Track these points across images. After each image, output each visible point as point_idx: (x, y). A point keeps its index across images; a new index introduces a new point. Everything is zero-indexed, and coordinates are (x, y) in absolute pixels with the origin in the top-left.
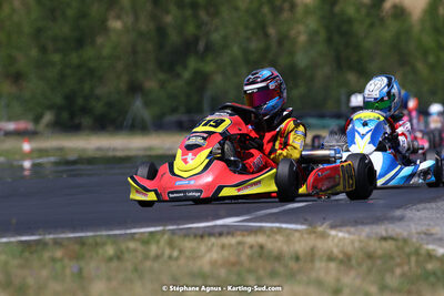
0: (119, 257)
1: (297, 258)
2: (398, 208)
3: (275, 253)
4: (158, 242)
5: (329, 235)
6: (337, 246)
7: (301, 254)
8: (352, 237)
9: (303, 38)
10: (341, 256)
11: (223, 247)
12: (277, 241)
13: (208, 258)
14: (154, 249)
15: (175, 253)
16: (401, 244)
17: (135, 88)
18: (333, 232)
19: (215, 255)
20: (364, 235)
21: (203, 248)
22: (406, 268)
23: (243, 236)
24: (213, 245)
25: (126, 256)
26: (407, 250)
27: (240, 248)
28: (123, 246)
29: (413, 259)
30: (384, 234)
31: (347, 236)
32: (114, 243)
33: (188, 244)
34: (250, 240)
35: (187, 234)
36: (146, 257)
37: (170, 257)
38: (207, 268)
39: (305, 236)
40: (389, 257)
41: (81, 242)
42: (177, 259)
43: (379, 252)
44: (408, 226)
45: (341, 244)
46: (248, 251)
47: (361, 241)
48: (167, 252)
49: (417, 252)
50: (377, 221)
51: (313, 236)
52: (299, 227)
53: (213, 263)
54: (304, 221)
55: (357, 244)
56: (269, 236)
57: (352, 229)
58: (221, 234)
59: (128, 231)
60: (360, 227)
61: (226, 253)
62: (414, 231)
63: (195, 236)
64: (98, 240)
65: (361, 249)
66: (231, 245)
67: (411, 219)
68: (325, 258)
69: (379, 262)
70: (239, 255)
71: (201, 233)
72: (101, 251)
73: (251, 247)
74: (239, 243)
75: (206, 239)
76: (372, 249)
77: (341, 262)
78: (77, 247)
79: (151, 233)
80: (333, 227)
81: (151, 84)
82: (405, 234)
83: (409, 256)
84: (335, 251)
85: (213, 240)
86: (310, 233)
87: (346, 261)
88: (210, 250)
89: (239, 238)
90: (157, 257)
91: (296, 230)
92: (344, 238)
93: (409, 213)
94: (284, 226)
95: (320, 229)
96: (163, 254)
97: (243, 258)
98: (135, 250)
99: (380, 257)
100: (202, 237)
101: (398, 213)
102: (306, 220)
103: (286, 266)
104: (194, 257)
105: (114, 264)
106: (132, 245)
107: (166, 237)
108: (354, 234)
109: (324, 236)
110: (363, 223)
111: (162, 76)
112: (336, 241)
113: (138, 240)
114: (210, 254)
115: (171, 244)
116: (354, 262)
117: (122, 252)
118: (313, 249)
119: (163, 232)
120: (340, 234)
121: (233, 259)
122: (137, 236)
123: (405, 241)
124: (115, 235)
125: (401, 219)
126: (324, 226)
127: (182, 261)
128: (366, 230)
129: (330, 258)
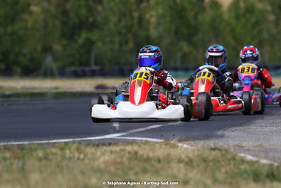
0: (46, 158)
1: (159, 161)
2: (220, 129)
3: (145, 156)
4: (70, 149)
5: (178, 146)
6: (183, 153)
7: (161, 158)
8: (192, 148)
9: (153, 20)
10: (186, 160)
11: (111, 152)
12: (145, 149)
13: (102, 159)
14: (68, 153)
15: (82, 156)
16: (224, 152)
17: (47, 49)
18: (180, 145)
19: (107, 158)
20: (200, 146)
21: (99, 153)
22: (228, 168)
23: (124, 145)
24: (105, 151)
25: (50, 157)
26: (229, 157)
27: (122, 153)
28: (48, 151)
29: (232, 162)
30: (213, 146)
31: (189, 147)
32: (43, 149)
33: (90, 150)
34: (129, 148)
35: (89, 144)
36: (63, 158)
37: (78, 159)
38: (102, 166)
39: (163, 146)
40: (216, 161)
41: (22, 148)
42: (83, 160)
43: (211, 158)
44: (227, 141)
45: (186, 152)
46: (127, 155)
47: (198, 150)
48: (76, 155)
49: (234, 158)
50: (207, 137)
51: (168, 146)
52: (159, 140)
53: (106, 163)
54: (161, 137)
55: (196, 152)
56: (140, 146)
57: (192, 143)
58: (110, 144)
59: (50, 141)
60: (197, 141)
61: (113, 156)
62: (231, 145)
63: (94, 145)
64: (32, 146)
65: (199, 155)
66: (116, 152)
67: (229, 137)
68: (176, 161)
69: (211, 164)
70: (122, 158)
71: (97, 143)
72: (34, 154)
73: (129, 153)
74: (122, 150)
75: (101, 147)
76: (206, 156)
77: (187, 164)
78: (19, 151)
79: (65, 143)
80: (180, 141)
81: (57, 47)
82: (226, 146)
83: (229, 160)
84: (183, 156)
85: (104, 148)
86: (166, 144)
87: (190, 163)
88: (103, 154)
89: (122, 147)
90: (70, 158)
91: (157, 143)
92: (187, 148)
93: (227, 133)
94: (149, 139)
95: (172, 142)
96: (74, 157)
97: (125, 159)
98: (56, 154)
99: (211, 161)
100: (98, 146)
101: (220, 132)
102: (162, 136)
103: (153, 166)
104: (94, 159)
105: (44, 162)
106: (54, 150)
107: (75, 145)
108: (193, 146)
109: (174, 146)
110: (198, 139)
111: (65, 42)
112: (183, 149)
113: (57, 147)
114: (103, 157)
115: (78, 150)
116: (194, 164)
117: (47, 154)
118: (169, 155)
119: (73, 142)
120: (185, 146)
121: (118, 160)
122: (56, 145)
123: (227, 151)
124: (43, 144)
125: (222, 136)
126: (174, 140)
127: (86, 161)
128: (201, 143)
129: (180, 161)
